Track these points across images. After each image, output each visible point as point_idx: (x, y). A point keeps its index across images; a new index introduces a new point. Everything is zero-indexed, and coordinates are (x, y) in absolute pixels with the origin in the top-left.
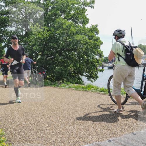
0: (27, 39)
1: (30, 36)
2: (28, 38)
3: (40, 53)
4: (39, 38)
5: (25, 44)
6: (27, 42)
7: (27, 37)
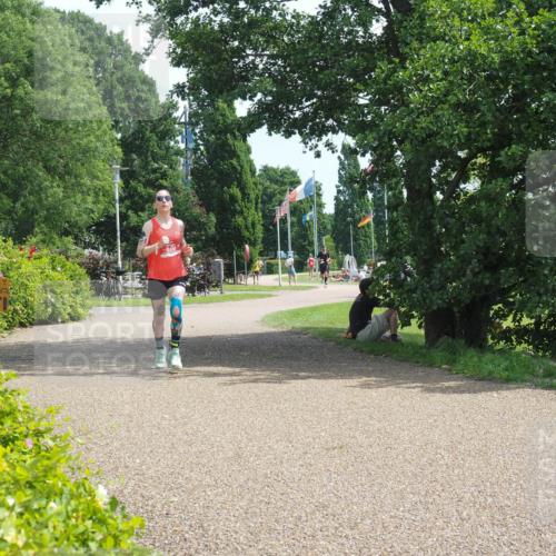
0: (395, 71)
1: (415, 44)
2: (403, 59)
3: (480, 160)
4: (471, 57)
5: (380, 103)
6: (398, 88)
7: (398, 55)
